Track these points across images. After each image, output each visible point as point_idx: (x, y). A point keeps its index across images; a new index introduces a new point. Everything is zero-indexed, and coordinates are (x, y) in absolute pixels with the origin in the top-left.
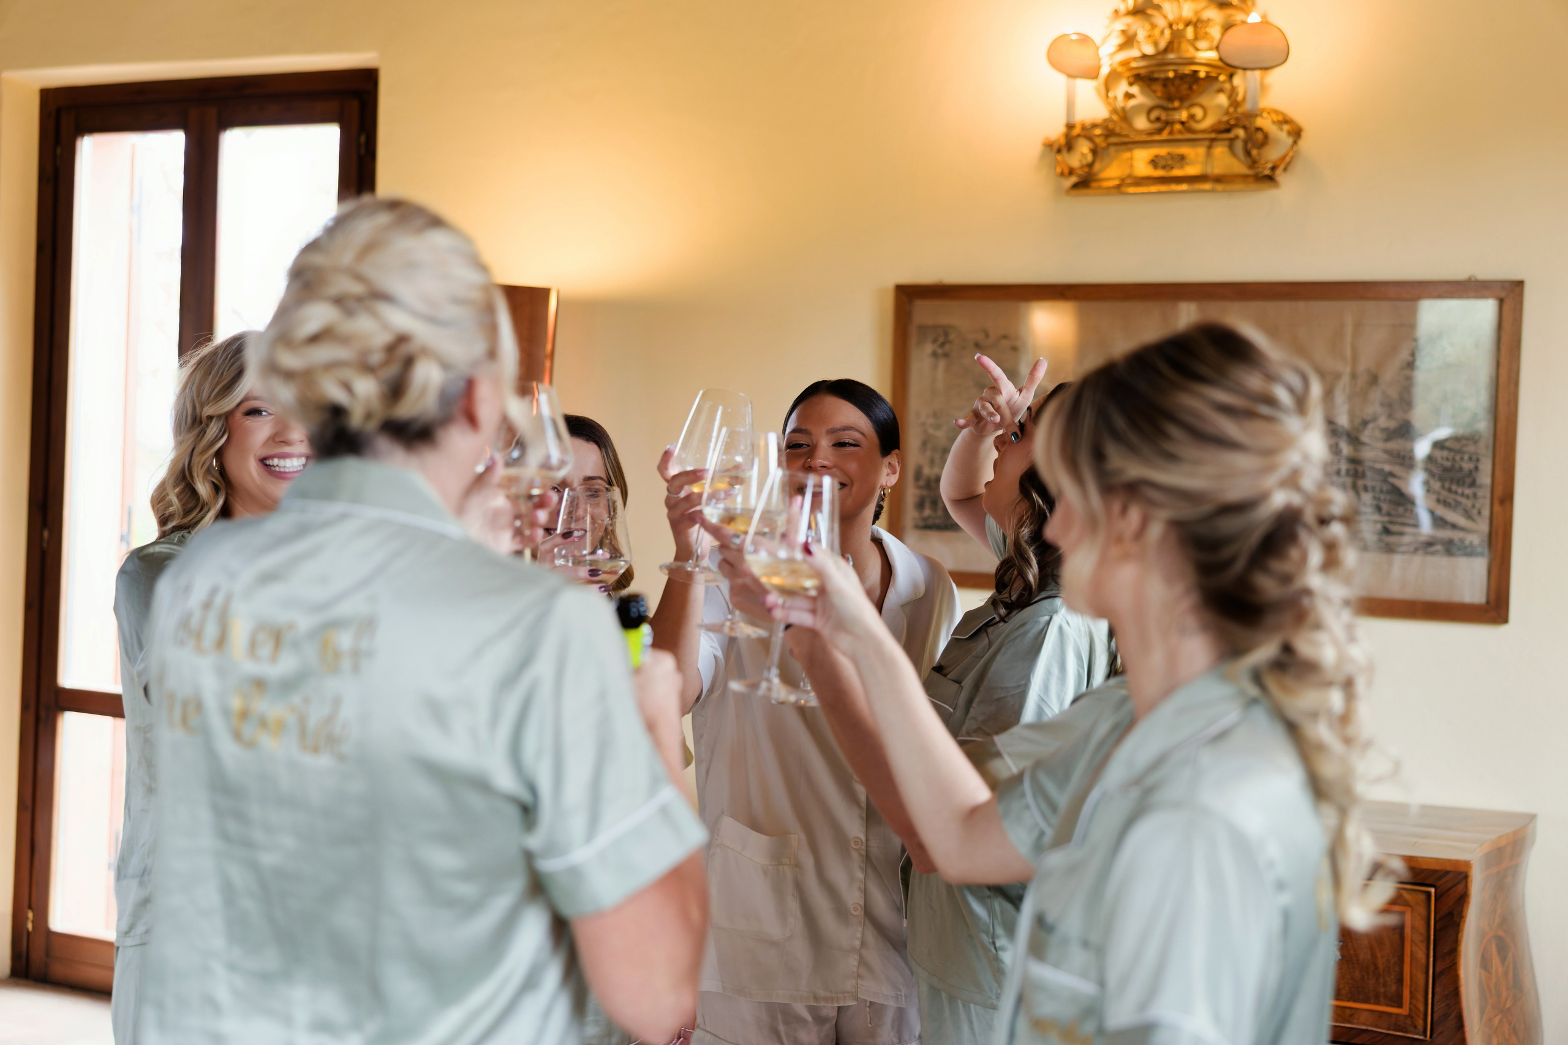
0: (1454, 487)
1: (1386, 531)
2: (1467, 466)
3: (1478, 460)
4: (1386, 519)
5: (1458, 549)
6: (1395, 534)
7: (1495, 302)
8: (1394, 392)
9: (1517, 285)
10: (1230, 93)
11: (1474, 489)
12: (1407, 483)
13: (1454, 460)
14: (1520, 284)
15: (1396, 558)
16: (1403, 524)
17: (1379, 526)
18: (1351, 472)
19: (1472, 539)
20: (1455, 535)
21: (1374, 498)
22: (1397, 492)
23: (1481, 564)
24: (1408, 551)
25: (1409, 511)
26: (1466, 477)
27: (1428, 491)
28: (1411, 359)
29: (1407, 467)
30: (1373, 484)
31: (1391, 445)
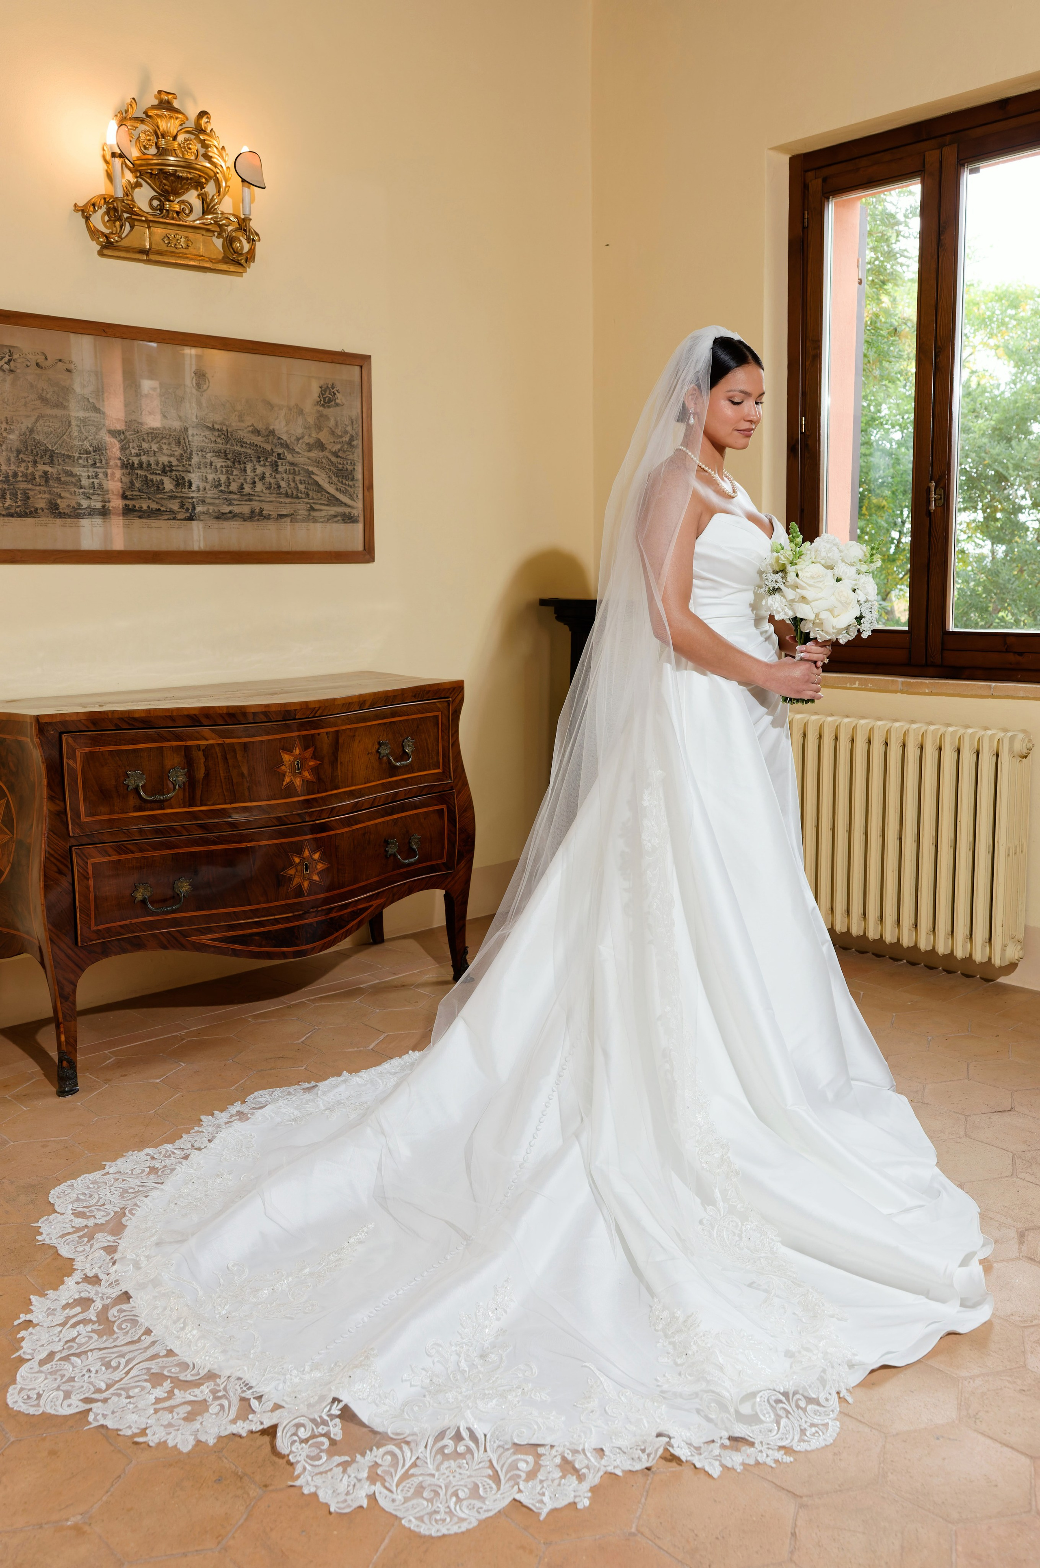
0: (344, 481)
1: (312, 509)
2: (350, 468)
3: (355, 464)
4: (312, 501)
5: (349, 519)
6: (317, 510)
7: (357, 369)
8: (311, 420)
9: (367, 358)
10: (204, 197)
11: (354, 482)
12: (322, 478)
13: (343, 464)
14: (370, 357)
15: (319, 525)
16: (321, 504)
17: (308, 506)
18: (292, 471)
19: (355, 512)
20: (347, 510)
21: (305, 488)
22: (317, 483)
23: (360, 526)
24: (324, 521)
25: (324, 496)
26: (350, 474)
27: (332, 484)
28: (318, 399)
29: (321, 469)
30: (304, 479)
31: (310, 454)
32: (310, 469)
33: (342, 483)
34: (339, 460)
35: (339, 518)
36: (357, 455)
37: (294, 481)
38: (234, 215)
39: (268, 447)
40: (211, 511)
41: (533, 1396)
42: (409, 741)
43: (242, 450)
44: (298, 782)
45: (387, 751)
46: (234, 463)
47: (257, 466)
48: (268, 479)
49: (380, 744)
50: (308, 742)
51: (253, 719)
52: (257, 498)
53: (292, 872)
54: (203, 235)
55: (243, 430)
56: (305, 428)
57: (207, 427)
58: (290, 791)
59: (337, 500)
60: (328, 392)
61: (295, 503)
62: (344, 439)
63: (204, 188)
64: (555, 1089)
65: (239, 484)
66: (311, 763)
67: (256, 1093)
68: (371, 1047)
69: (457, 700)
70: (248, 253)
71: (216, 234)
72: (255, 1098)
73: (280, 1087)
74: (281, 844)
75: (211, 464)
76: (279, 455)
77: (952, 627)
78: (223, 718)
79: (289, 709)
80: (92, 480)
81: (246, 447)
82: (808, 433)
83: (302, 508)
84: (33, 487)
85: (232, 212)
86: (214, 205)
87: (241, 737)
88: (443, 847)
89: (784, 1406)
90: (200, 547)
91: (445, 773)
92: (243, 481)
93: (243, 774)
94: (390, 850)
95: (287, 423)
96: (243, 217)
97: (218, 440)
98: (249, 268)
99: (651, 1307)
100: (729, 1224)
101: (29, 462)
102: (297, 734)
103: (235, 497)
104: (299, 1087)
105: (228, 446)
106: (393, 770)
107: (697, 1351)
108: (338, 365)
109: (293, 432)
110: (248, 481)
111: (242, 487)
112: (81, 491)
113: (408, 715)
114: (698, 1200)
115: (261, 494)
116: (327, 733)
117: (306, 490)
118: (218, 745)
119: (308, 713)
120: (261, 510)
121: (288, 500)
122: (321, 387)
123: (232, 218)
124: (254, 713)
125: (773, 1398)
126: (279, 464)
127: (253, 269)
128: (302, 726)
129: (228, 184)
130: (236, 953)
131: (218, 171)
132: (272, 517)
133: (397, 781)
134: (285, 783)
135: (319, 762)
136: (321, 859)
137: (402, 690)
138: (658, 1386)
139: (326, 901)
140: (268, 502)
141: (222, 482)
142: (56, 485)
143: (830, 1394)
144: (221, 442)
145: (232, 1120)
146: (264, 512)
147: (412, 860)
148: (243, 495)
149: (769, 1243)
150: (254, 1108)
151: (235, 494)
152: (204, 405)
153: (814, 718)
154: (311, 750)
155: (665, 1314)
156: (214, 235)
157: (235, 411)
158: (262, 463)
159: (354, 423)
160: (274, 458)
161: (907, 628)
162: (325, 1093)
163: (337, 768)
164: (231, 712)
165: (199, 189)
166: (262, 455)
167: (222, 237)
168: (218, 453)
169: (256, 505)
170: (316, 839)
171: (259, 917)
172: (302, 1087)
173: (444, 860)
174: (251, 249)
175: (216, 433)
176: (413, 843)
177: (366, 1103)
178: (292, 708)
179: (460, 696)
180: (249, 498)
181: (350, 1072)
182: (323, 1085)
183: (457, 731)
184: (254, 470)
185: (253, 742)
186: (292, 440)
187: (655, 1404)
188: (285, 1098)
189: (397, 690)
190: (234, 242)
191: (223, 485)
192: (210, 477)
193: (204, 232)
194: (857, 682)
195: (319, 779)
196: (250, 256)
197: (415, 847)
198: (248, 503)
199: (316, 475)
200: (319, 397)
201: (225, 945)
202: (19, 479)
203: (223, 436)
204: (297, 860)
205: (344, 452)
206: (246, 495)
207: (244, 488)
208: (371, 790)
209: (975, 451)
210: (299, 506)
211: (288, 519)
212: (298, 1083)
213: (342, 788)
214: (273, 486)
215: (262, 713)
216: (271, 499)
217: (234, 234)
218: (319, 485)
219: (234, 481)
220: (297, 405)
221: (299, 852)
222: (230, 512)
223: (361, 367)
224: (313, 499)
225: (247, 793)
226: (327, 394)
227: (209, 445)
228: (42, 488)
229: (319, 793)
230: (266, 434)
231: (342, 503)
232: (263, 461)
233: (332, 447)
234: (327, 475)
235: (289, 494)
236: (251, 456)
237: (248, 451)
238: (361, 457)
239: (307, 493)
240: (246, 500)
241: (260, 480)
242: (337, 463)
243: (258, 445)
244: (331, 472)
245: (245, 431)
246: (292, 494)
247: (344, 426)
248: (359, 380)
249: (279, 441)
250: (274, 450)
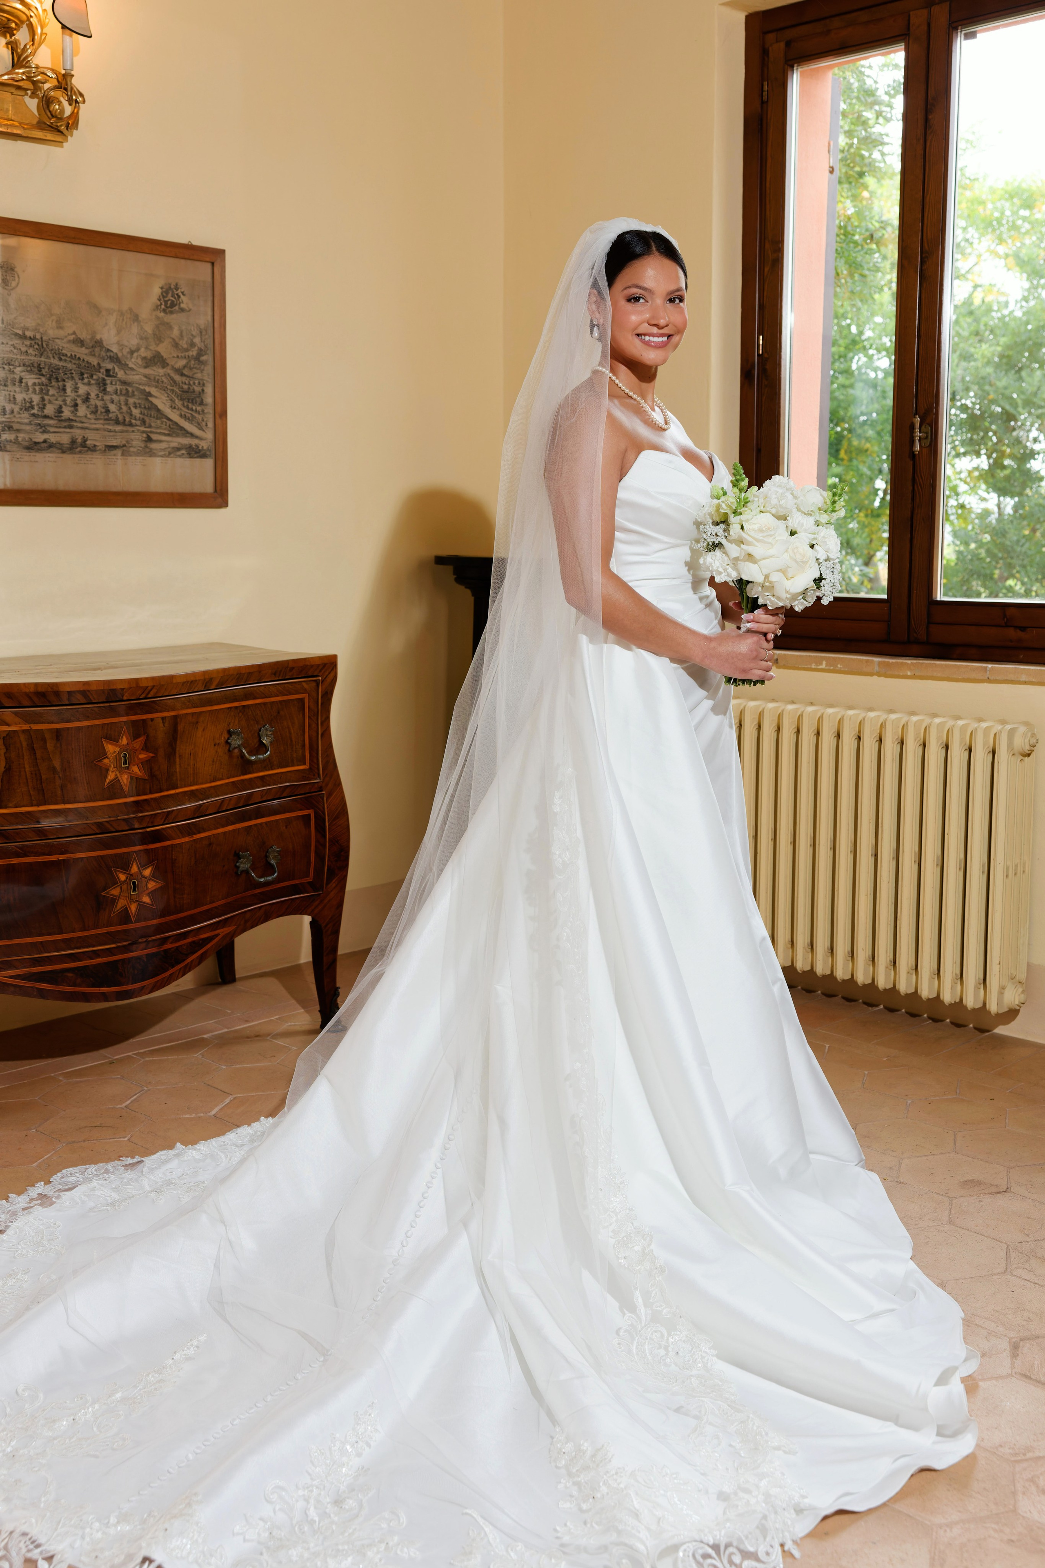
0: (190, 405)
1: (149, 439)
2: (197, 389)
3: (204, 385)
4: (149, 429)
5: (196, 453)
6: (155, 441)
7: (209, 265)
8: (149, 328)
9: (221, 252)
10: (14, 46)
11: (203, 407)
12: (161, 401)
13: (190, 384)
14: (224, 251)
15: (158, 460)
16: (160, 434)
17: (145, 435)
18: (124, 392)
19: (204, 445)
20: (194, 442)
21: (141, 413)
22: (156, 408)
23: (209, 463)
24: (165, 454)
25: (164, 423)
26: (197, 397)
27: (175, 408)
28: (159, 303)
29: (160, 389)
30: (140, 401)
31: (148, 371)
32: (147, 389)
33: (188, 408)
34: (184, 379)
35: (184, 452)
36: (206, 374)
37: (126, 404)
38: (53, 70)
39: (94, 361)
40: (20, 439)
41: (399, 1552)
42: (267, 730)
43: (61, 364)
44: (125, 779)
45: (239, 742)
46: (50, 380)
47: (80, 385)
48: (93, 401)
49: (230, 733)
50: (139, 730)
51: (69, 700)
52: (80, 425)
53: (115, 892)
54: (12, 93)
55: (62, 339)
56: (141, 338)
57: (16, 334)
58: (114, 790)
59: (182, 429)
60: (170, 295)
61: (127, 431)
62: (190, 353)
63: (14, 35)
64: (439, 1165)
65: (56, 407)
66: (142, 756)
67: (64, 1171)
68: (213, 1112)
69: (329, 680)
70: (69, 117)
71: (29, 92)
72: (62, 1177)
73: (96, 1163)
74: (102, 857)
75: (21, 381)
76: (108, 371)
77: (940, 595)
78: (30, 698)
79: (115, 687)
81: (65, 361)
82: (766, 355)
83: (136, 438)
85: (50, 66)
86: (27, 57)
87: (52, 723)
88: (309, 863)
89: (713, 1561)
90: (5, 485)
91: (313, 770)
92: (61, 403)
93: (54, 769)
94: (242, 866)
95: (119, 332)
96: (63, 72)
97: (31, 351)
98: (72, 136)
99: (552, 1438)
100: (652, 1334)
102: (125, 719)
103: (51, 422)
104: (119, 1163)
105: (43, 359)
106: (246, 766)
107: (608, 1494)
108: (183, 261)
109: (126, 343)
110: (68, 402)
111: (60, 410)
113: (266, 697)
114: (616, 1304)
115: (84, 420)
116: (163, 718)
117: (142, 416)
118: (23, 731)
119: (139, 692)
120: (85, 440)
121: (119, 428)
122: (162, 288)
123: (50, 74)
124: (69, 693)
125: (700, 1552)
126: (108, 382)
127: (75, 139)
128: (132, 709)
129: (44, 31)
130: (42, 994)
131: (32, 14)
132: (98, 448)
133: (251, 779)
134: (108, 781)
135: (151, 755)
136: (153, 876)
137: (260, 666)
138: (557, 1538)
139: (160, 929)
140: (94, 429)
141: (35, 403)
143: (772, 1546)
144: (33, 353)
145: (32, 1205)
146: (88, 442)
147: (269, 878)
148: (62, 420)
149: (703, 1358)
150: (60, 1190)
151: (52, 418)
152: (13, 306)
153: (771, 705)
154: (142, 739)
155: (569, 1447)
156: (27, 94)
157: (52, 315)
158: (86, 381)
159: (204, 333)
160: (101, 375)
161: (885, 597)
162: (151, 1170)
163: (175, 762)
164: (40, 690)
165: (8, 36)
166: (85, 371)
167: (37, 97)
168: (32, 368)
169: (78, 434)
170: (147, 851)
171: (73, 949)
172: (124, 1163)
173: (310, 879)
174: (73, 113)
175: (28, 343)
176: (271, 857)
177: (204, 1183)
178: (119, 687)
179: (332, 674)
180: (69, 424)
181: (185, 1144)
182: (150, 1161)
183: (328, 718)
184: (76, 389)
185: (68, 729)
186: (125, 353)
187: (553, 1561)
188: (101, 1176)
189: (253, 666)
190: (52, 102)
191: (36, 408)
192: (20, 397)
193: (13, 90)
194: (824, 663)
195: (152, 775)
196: (72, 123)
197: (273, 862)
198: (68, 430)
199: (156, 397)
200: (159, 300)
201: (28, 984)
203: (36, 346)
204: (122, 877)
205: (191, 369)
206: (65, 420)
207: (62, 412)
208: (217, 791)
209: (978, 383)
210: (132, 436)
211: (119, 452)
212: (118, 1158)
213: (181, 787)
214: (100, 409)
215: (79, 692)
216: (97, 426)
217: (52, 93)
218: (158, 410)
219: (50, 402)
220: (131, 310)
221: (126, 867)
222: (45, 441)
223: (213, 264)
224: (150, 426)
225: (59, 792)
226: (170, 297)
227: (18, 357)
229: (151, 793)
230: (91, 345)
231: (187, 432)
232: (88, 378)
233: (176, 362)
234: (168, 397)
235: (120, 419)
236: (73, 371)
237: (68, 366)
238: (212, 376)
239: (143, 419)
240: (65, 427)
241: (84, 402)
242: (182, 383)
243: (82, 359)
244: (174, 394)
245: (65, 340)
246: (125, 420)
247: (191, 337)
248: (209, 279)
249: (108, 354)
250: (102, 365)
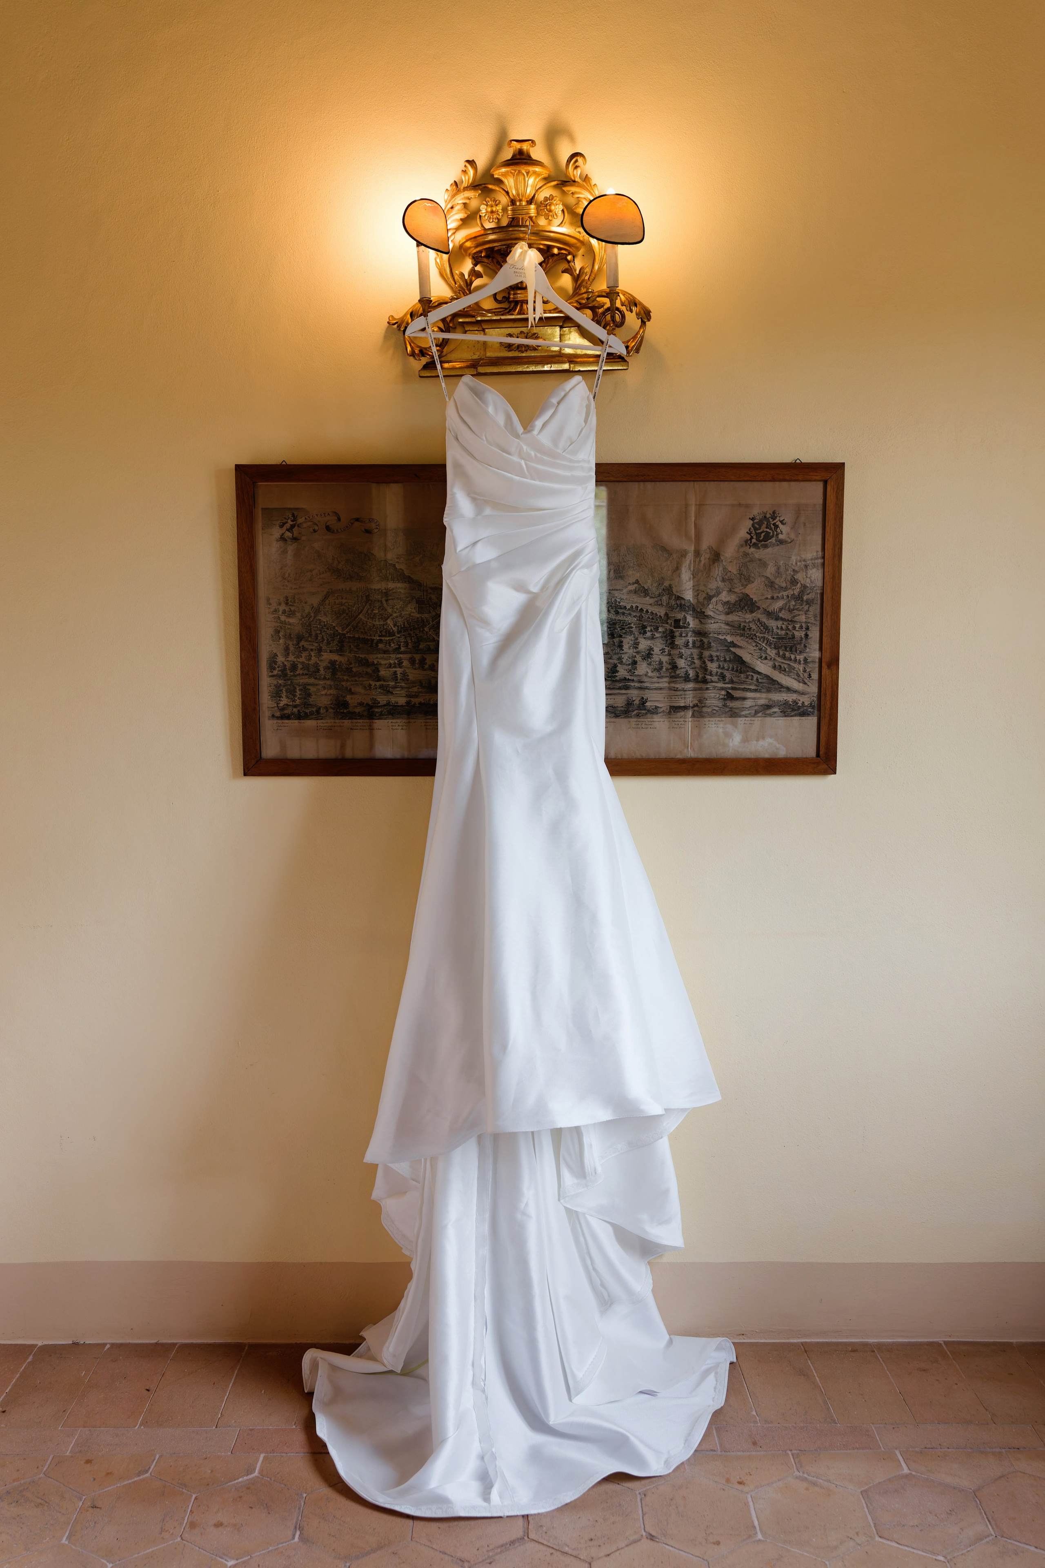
0: (787, 654)
1: (730, 697)
2: (799, 634)
3: (807, 628)
4: (729, 686)
5: (793, 710)
6: (737, 699)
7: (820, 485)
8: (734, 568)
9: (837, 466)
10: (573, 273)
11: (806, 653)
12: (748, 653)
13: (788, 629)
14: (841, 466)
15: (740, 720)
16: (745, 689)
17: (723, 692)
18: (698, 644)
19: (806, 700)
20: (790, 697)
21: (719, 667)
22: (739, 660)
23: (811, 722)
24: (750, 714)
25: (750, 678)
26: (799, 644)
27: (766, 658)
28: (749, 537)
29: (747, 637)
30: (718, 654)
31: (733, 618)
32: (729, 639)
33: (784, 657)
34: (779, 623)
35: (776, 710)
36: (811, 615)
37: (701, 658)
39: (661, 612)
48: (656, 658)
52: (637, 685)
55: (621, 590)
56: (724, 580)
59: (773, 682)
60: (764, 526)
61: (700, 689)
62: (791, 593)
63: (570, 262)
76: (678, 621)
80: (394, 669)
81: (623, 614)
83: (713, 697)
84: (316, 682)
92: (616, 662)
95: (695, 576)
101: (312, 650)
110: (624, 661)
112: (378, 684)
115: (644, 679)
117: (721, 671)
120: (643, 702)
121: (689, 686)
122: (753, 519)
126: (677, 634)
132: (661, 711)
140: (656, 689)
142: (345, 678)
146: (647, 704)
148: (616, 681)
157: (609, 564)
158: (649, 634)
159: (811, 568)
160: (669, 627)
166: (648, 623)
184: (636, 645)
196: (634, 345)
198: (623, 691)
199: (741, 647)
200: (750, 534)
202: (299, 672)
205: (790, 611)
206: (620, 681)
207: (617, 671)
210: (707, 694)
211: (689, 713)
214: (666, 666)
216: (661, 685)
218: (745, 663)
220: (712, 549)
223: (826, 483)
224: (731, 682)
226: (764, 528)
228: (328, 682)
230: (657, 593)
231: (782, 686)
232: (651, 631)
233: (768, 606)
234: (757, 646)
235: (691, 676)
236: (632, 625)
237: (626, 619)
238: (818, 618)
239: (722, 673)
240: (620, 688)
241: (644, 659)
242: (778, 628)
243: (645, 610)
244: (765, 642)
245: (625, 591)
246: (697, 676)
247: (792, 573)
248: (821, 501)
249: (678, 602)
250: (670, 615)
